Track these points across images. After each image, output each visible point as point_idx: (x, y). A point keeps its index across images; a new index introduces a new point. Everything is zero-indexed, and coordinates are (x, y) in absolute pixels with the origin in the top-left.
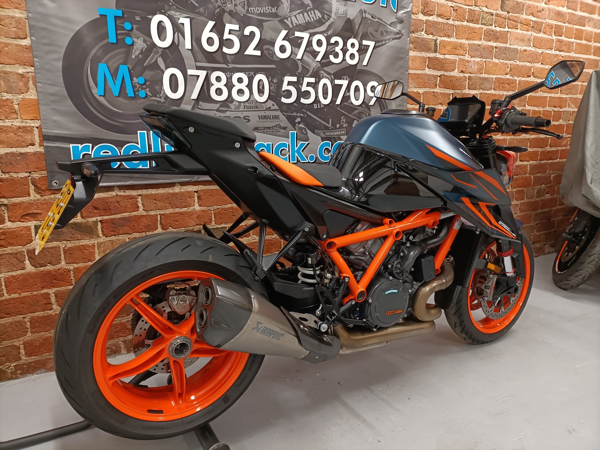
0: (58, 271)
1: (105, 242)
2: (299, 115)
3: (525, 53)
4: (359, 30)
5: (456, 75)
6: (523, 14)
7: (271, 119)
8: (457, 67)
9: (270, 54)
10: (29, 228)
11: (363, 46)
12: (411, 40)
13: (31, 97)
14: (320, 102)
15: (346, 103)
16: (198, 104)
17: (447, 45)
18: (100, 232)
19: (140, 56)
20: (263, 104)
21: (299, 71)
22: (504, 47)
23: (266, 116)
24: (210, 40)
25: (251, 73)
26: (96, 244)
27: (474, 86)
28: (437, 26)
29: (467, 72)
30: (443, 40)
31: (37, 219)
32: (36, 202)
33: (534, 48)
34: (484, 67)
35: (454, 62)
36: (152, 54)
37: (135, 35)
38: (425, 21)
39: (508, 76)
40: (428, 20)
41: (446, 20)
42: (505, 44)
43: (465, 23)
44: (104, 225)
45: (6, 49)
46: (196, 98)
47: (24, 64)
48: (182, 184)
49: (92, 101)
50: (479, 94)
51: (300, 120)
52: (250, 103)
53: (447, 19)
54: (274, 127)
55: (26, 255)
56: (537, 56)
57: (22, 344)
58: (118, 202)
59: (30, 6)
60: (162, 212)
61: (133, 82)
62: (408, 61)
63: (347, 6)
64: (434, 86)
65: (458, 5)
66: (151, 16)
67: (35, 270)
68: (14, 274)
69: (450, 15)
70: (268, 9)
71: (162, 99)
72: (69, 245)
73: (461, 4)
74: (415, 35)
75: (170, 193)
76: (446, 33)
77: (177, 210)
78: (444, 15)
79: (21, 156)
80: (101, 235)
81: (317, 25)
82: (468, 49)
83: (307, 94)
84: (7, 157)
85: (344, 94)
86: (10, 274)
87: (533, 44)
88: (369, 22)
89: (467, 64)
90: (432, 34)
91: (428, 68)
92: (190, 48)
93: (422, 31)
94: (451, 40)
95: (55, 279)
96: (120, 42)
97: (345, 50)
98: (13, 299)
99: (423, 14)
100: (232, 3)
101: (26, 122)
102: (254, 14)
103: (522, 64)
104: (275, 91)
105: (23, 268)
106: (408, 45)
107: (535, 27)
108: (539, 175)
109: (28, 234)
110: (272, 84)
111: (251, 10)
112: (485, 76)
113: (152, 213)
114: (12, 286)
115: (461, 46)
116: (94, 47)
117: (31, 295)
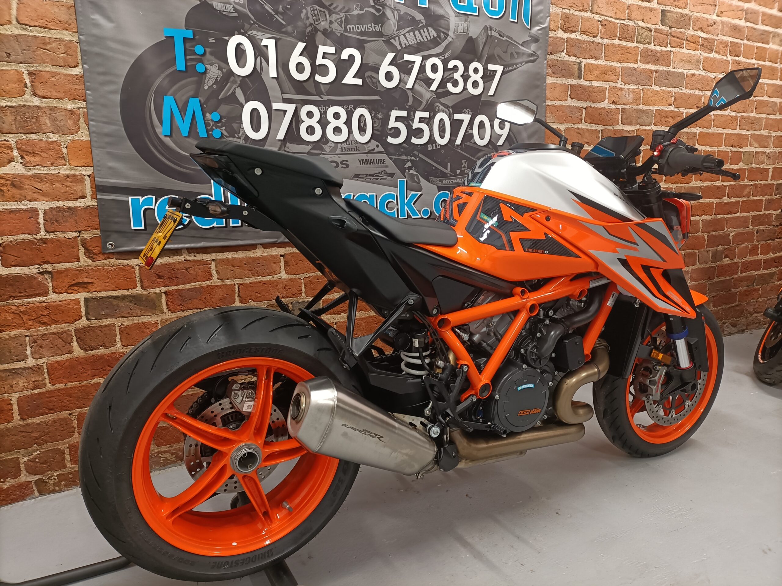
0: (112, 355)
1: (171, 319)
2: (409, 158)
3: (693, 79)
4: (484, 51)
5: (606, 107)
6: (689, 29)
7: (374, 164)
8: (607, 97)
9: (373, 83)
10: (77, 301)
11: (489, 72)
12: (549, 63)
13: (82, 139)
14: (436, 142)
15: (468, 144)
16: (285, 146)
17: (594, 69)
18: (164, 307)
19: (215, 86)
20: (365, 145)
21: (410, 103)
22: (666, 71)
23: (368, 160)
24: (300, 66)
25: (350, 106)
26: (159, 322)
27: (629, 120)
28: (580, 45)
29: (619, 103)
30: (588, 63)
31: (87, 290)
32: (87, 268)
33: (704, 71)
34: (642, 96)
35: (603, 90)
36: (229, 84)
37: (208, 61)
38: (566, 40)
39: (672, 108)
40: (570, 38)
41: (592, 38)
42: (667, 67)
43: (616, 41)
44: (169, 298)
45: (53, 79)
46: (282, 139)
47: (74, 98)
48: (266, 246)
49: (156, 143)
50: (636, 131)
51: (411, 165)
52: (349, 144)
53: (594, 37)
54: (379, 173)
55: (74, 335)
56: (708, 81)
57: (67, 448)
58: (187, 269)
59: (82, 27)
60: (240, 281)
61: (206, 118)
62: (545, 90)
63: (468, 22)
64: (579, 121)
65: (608, 18)
66: (228, 37)
67: (85, 354)
68: (59, 359)
69: (597, 32)
70: (370, 27)
71: (242, 139)
72: (127, 322)
73: (611, 17)
74: (554, 57)
75: (250, 258)
76: (592, 54)
77: (259, 279)
78: (590, 31)
79: (69, 211)
80: (165, 310)
81: (432, 46)
82: (620, 74)
83: (419, 132)
84: (52, 213)
85: (466, 132)
86: (54, 358)
87: (704, 66)
88: (496, 41)
89: (619, 93)
90: (575, 56)
91: (570, 98)
92: (276, 76)
93: (563, 51)
94: (599, 63)
95: (109, 366)
96: (190, 70)
97: (466, 77)
98: (58, 390)
99: (563, 30)
100: (326, 20)
101: (76, 170)
102: (353, 33)
103: (689, 91)
104: (380, 129)
105: (70, 352)
106: (545, 70)
107: (705, 45)
108: (714, 233)
109: (76, 309)
110: (375, 120)
111: (350, 28)
112: (643, 108)
113: (228, 282)
114: (57, 374)
115: (612, 70)
116: (159, 76)
117: (79, 385)
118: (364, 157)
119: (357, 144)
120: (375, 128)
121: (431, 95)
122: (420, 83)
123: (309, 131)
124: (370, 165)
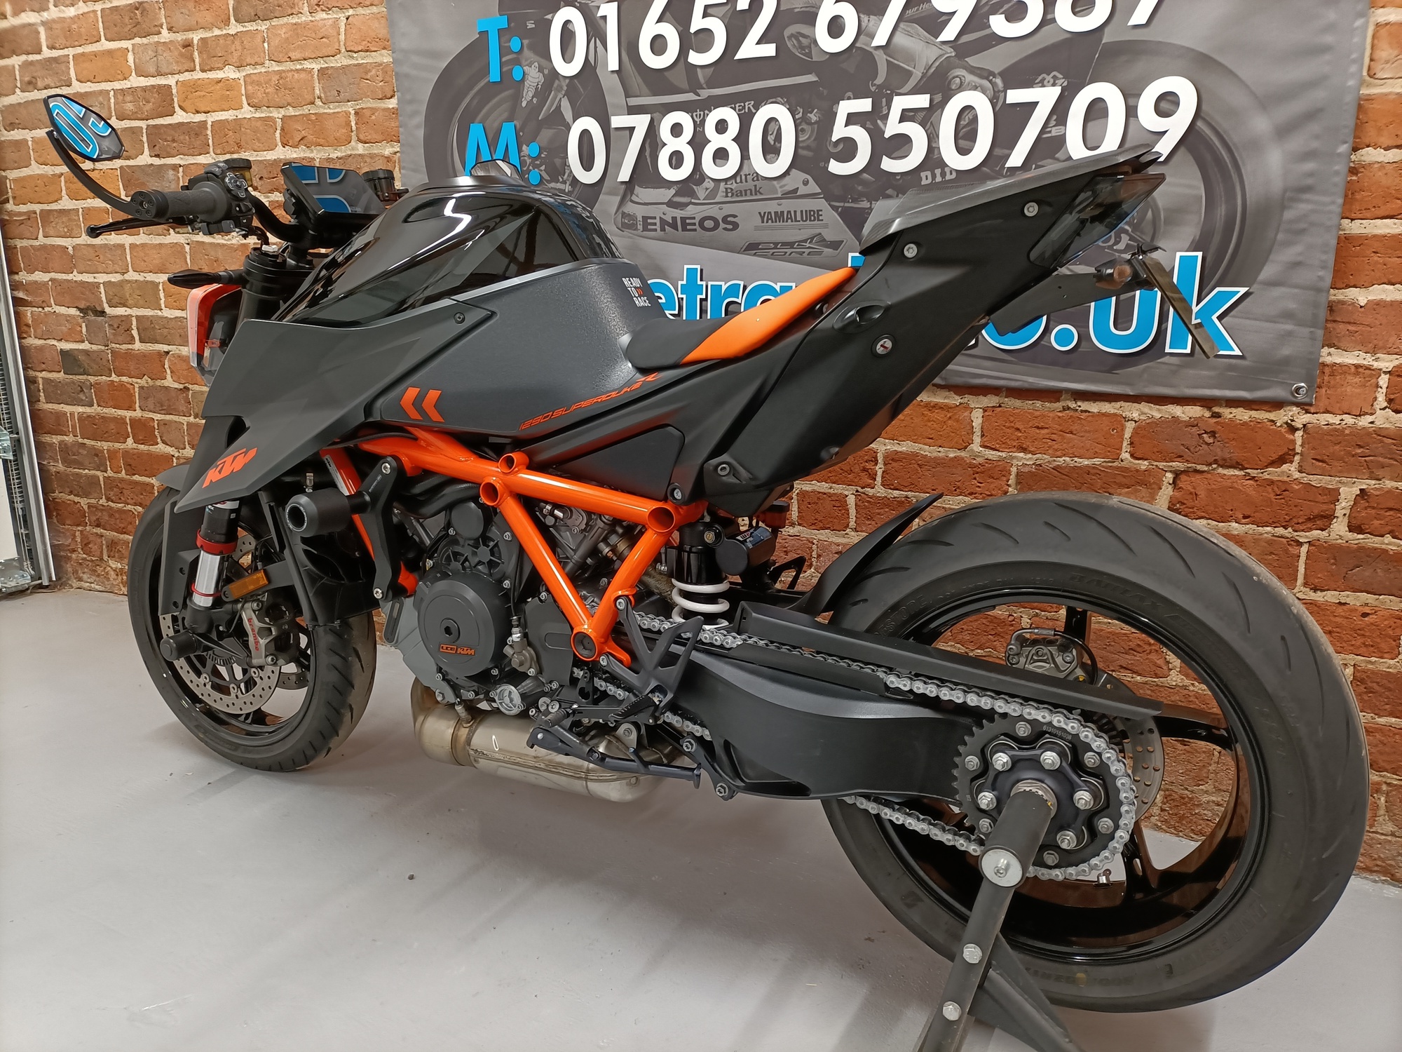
7: (796, 221)
14: (942, 164)
15: (1047, 163)
16: (632, 193)
19: (535, 100)
20: (775, 183)
21: (879, 81)
23: (782, 212)
24: (659, 41)
25: (746, 104)
36: (552, 93)
37: (526, 60)
45: (372, 117)
46: (627, 180)
47: (390, 139)
52: (741, 182)
54: (805, 241)
61: (522, 154)
66: (551, 15)
71: (568, 183)
83: (901, 144)
85: (1043, 131)
92: (617, 68)
96: (505, 79)
104: (814, 145)
110: (804, 126)
118: (773, 207)
119: (758, 180)
120: (801, 145)
121: (941, 52)
122: (909, 29)
123: (674, 162)
124: (785, 223)
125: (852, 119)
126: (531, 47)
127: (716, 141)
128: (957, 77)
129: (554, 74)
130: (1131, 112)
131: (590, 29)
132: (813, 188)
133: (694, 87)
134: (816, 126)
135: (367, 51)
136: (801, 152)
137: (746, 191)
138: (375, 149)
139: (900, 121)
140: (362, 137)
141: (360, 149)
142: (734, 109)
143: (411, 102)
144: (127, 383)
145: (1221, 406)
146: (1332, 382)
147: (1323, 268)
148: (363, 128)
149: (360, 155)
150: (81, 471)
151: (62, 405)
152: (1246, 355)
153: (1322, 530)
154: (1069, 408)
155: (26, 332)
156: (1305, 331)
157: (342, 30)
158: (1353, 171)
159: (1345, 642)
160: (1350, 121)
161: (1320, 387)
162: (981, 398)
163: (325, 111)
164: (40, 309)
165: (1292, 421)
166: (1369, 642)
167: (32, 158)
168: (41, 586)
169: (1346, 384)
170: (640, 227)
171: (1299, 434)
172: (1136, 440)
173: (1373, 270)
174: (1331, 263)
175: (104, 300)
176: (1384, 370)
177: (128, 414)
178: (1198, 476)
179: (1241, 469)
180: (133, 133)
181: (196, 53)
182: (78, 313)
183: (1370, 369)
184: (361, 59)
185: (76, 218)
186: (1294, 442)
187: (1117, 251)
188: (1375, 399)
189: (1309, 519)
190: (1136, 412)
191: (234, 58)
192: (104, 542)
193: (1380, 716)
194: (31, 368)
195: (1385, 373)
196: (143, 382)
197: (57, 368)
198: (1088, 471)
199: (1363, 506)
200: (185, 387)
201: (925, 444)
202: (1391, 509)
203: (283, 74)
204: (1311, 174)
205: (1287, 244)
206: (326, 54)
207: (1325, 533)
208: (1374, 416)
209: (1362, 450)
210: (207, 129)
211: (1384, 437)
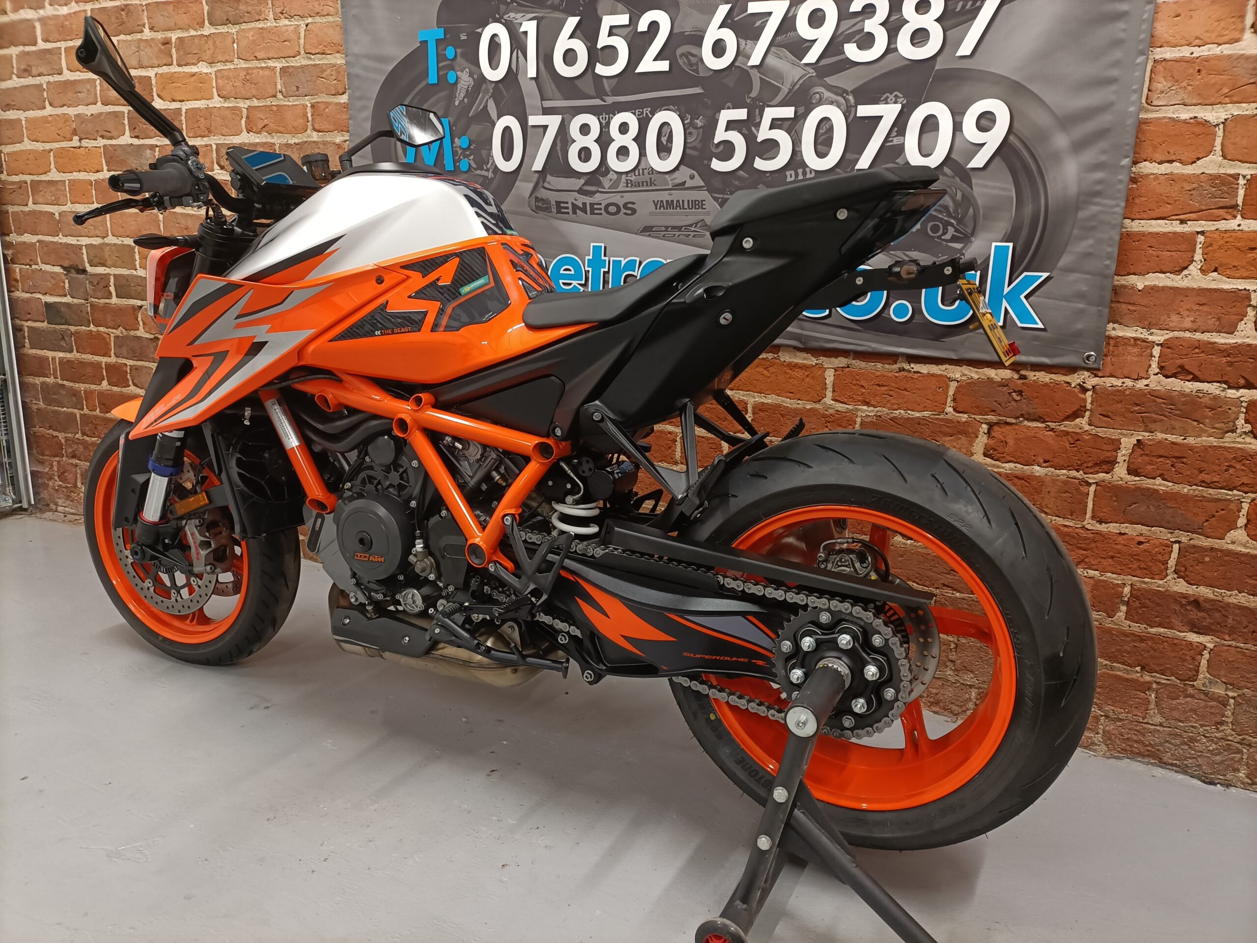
7: (684, 209)
9: (691, 65)
14: (804, 165)
15: (889, 167)
16: (544, 181)
19: (466, 100)
20: (667, 176)
21: (753, 94)
23: (672, 201)
24: (570, 54)
25: (645, 110)
36: (481, 94)
37: (459, 66)
45: (327, 110)
46: (540, 169)
47: (341, 129)
52: (639, 175)
54: (691, 226)
61: (454, 145)
62: (1151, 21)
66: (481, 29)
71: (491, 171)
83: (770, 148)
85: (886, 140)
92: (535, 76)
96: (441, 82)
97: (894, 25)
104: (699, 146)
110: (691, 130)
118: (665, 196)
119: (653, 174)
121: (805, 72)
122: (779, 52)
123: (583, 156)
124: (675, 210)
125: (731, 125)
126: (463, 55)
127: (619, 140)
128: (817, 93)
129: (482, 79)
130: (957, 127)
131: (513, 42)
132: (698, 181)
133: (601, 93)
134: (701, 130)
135: (323, 54)
136: (688, 151)
137: (643, 182)
138: (328, 137)
139: (770, 129)
140: (317, 127)
141: (315, 137)
142: (634, 114)
143: (360, 98)
144: (104, 333)
145: (1027, 369)
146: (1116, 352)
147: (1109, 257)
148: (318, 119)
149: (314, 142)
150: (60, 409)
151: (45, 351)
152: (1047, 328)
153: (1107, 473)
154: (904, 370)
155: (14, 286)
156: (1093, 309)
157: (302, 35)
158: (1134, 180)
159: (1124, 565)
160: (1131, 140)
161: (1106, 356)
162: (833, 359)
163: (286, 103)
164: (28, 267)
165: (1084, 383)
166: (1143, 565)
167: (25, 135)
168: (21, 509)
169: (1126, 354)
170: (554, 210)
171: (1089, 393)
172: (958, 397)
173: (1149, 261)
174: (1116, 255)
175: (86, 260)
176: (1157, 342)
177: (104, 360)
178: (1008, 427)
179: (1043, 422)
180: (116, 117)
181: (174, 50)
182: (62, 271)
183: (1145, 342)
184: (317, 60)
185: (63, 188)
186: (1085, 400)
187: (944, 240)
188: (1150, 366)
189: (1096, 464)
190: (957, 372)
191: (208, 55)
192: (78, 471)
193: (1152, 627)
194: (17, 318)
195: (1158, 345)
196: (118, 332)
197: (41, 318)
198: (919, 421)
199: (1139, 454)
200: (155, 338)
201: (786, 397)
202: (1161, 456)
203: (250, 71)
204: (1100, 182)
205: (1082, 238)
206: (288, 55)
207: (1109, 476)
208: (1149, 380)
209: (1139, 407)
210: (181, 115)
211: (1156, 397)
